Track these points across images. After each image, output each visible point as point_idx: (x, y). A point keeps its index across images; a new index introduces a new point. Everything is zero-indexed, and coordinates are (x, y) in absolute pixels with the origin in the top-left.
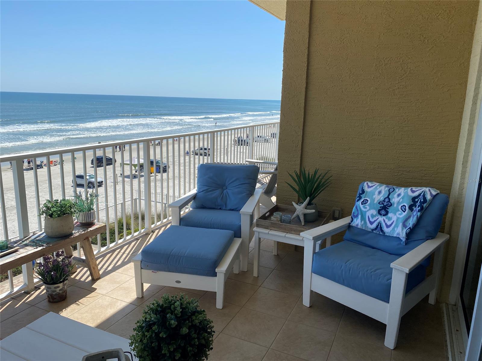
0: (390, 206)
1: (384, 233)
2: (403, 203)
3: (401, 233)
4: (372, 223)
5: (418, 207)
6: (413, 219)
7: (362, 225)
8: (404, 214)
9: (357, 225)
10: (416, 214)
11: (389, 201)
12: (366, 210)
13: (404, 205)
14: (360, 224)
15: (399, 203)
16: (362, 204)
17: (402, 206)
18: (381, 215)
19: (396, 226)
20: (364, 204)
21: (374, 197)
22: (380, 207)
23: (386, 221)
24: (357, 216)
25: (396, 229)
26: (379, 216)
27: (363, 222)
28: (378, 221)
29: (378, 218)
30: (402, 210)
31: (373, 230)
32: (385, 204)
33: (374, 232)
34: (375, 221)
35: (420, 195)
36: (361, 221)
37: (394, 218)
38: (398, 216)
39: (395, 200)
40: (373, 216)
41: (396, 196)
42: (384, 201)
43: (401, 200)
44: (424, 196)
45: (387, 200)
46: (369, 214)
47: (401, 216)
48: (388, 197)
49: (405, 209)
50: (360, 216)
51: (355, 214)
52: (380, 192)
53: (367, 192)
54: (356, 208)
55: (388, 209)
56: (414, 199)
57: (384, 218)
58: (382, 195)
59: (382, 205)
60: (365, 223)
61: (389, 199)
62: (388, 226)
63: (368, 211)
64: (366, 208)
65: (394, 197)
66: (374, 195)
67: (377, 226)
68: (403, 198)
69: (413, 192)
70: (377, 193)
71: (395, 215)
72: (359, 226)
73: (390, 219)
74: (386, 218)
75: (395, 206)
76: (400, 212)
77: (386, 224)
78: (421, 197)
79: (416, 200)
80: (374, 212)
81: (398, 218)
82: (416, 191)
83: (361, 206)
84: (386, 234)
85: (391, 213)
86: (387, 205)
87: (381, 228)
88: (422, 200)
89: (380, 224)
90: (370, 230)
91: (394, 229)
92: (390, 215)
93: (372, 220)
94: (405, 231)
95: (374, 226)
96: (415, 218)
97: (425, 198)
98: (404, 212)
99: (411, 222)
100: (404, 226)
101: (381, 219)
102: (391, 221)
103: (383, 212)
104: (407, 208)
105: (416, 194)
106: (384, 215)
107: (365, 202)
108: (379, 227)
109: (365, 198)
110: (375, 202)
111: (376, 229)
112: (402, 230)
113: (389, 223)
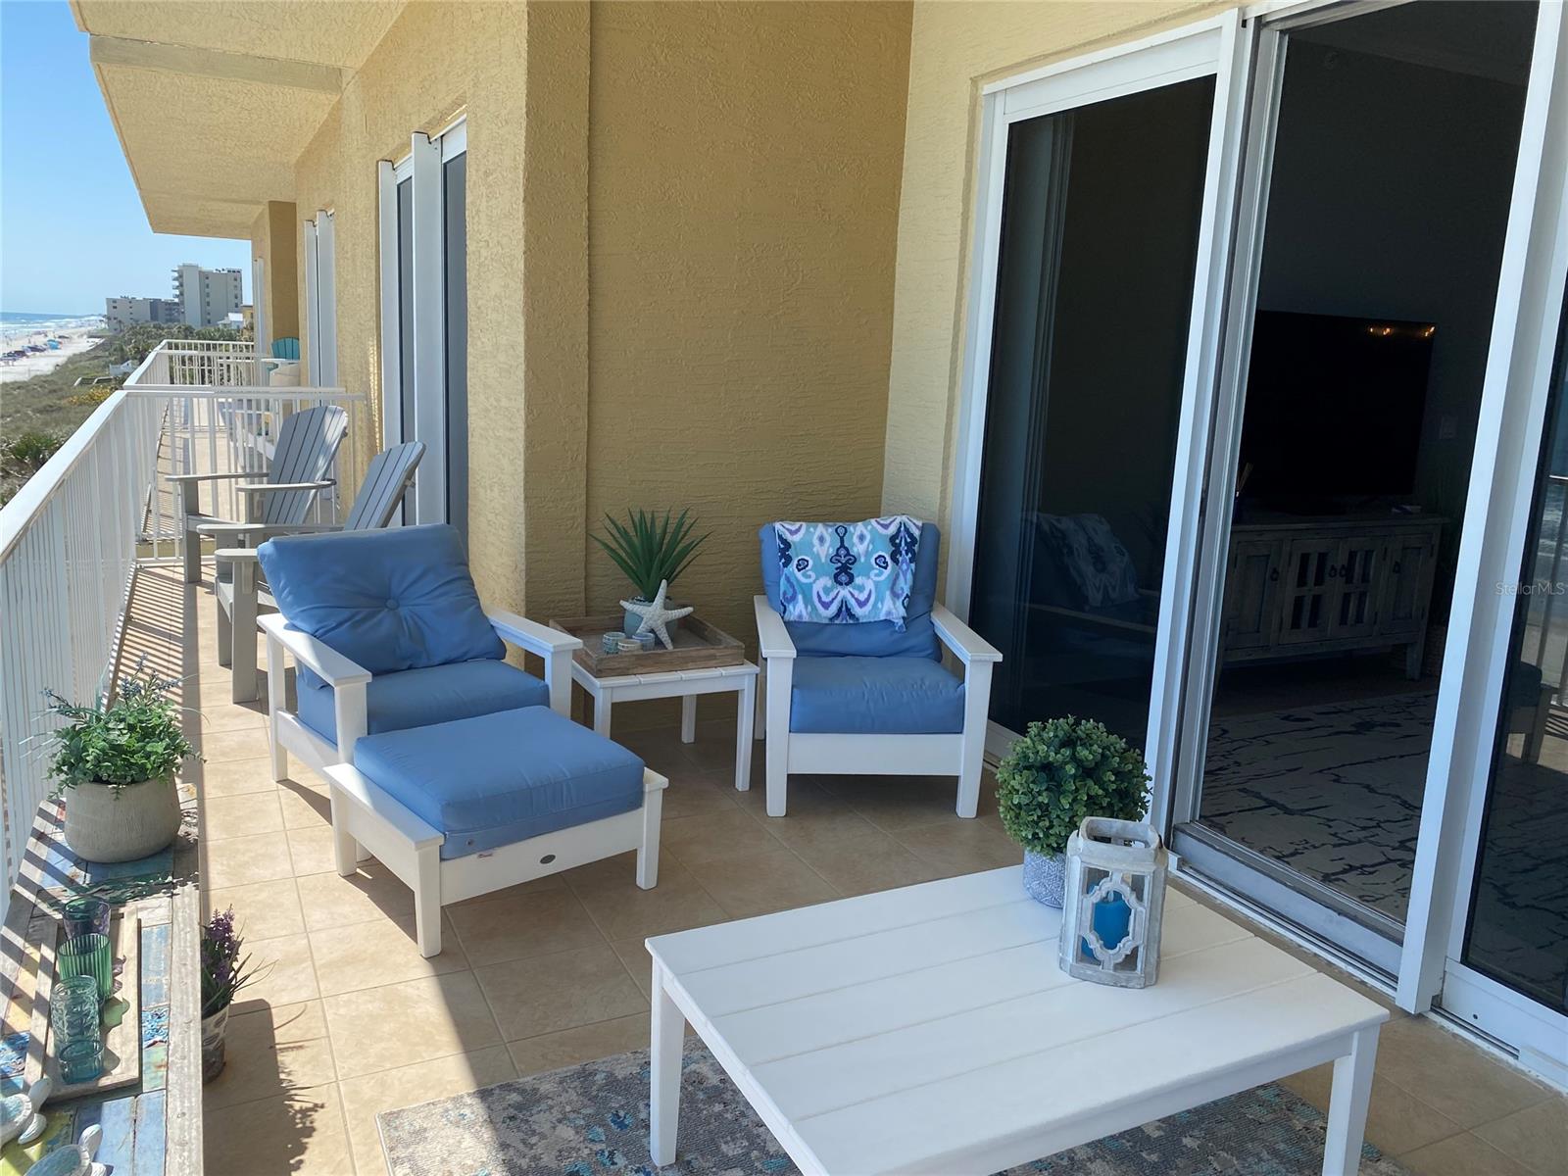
0: (853, 563)
1: (858, 619)
2: (877, 552)
3: (894, 611)
4: (827, 606)
5: (907, 554)
6: (906, 580)
7: (810, 615)
8: (887, 572)
9: (800, 616)
10: (907, 568)
11: (848, 554)
12: (811, 580)
13: (880, 556)
14: (804, 613)
15: (868, 554)
16: (799, 570)
17: (876, 559)
18: (841, 584)
19: (880, 599)
20: (802, 569)
21: (815, 549)
22: (837, 569)
23: (856, 593)
24: (793, 598)
25: (880, 605)
26: (839, 588)
27: (809, 607)
28: (839, 598)
29: (837, 594)
30: (880, 566)
31: (831, 619)
32: (843, 560)
33: (837, 622)
34: (833, 599)
35: (899, 530)
36: (806, 607)
37: (870, 585)
38: (877, 579)
39: (858, 548)
40: (827, 591)
41: (855, 539)
42: (837, 555)
43: (871, 547)
44: (907, 530)
45: (842, 552)
46: (818, 587)
47: (882, 578)
48: (842, 545)
49: (885, 562)
50: (800, 597)
51: (789, 595)
52: (822, 539)
53: (794, 543)
54: (788, 579)
55: (851, 569)
56: (893, 539)
57: (849, 588)
58: (827, 544)
59: (840, 564)
60: (814, 608)
61: (847, 549)
62: (861, 604)
63: (814, 582)
64: (810, 577)
65: (853, 544)
66: (813, 546)
67: (840, 610)
68: (872, 541)
69: (886, 527)
70: (816, 542)
71: (869, 578)
72: (806, 618)
73: (861, 589)
74: (854, 589)
75: (863, 560)
76: (877, 571)
77: (857, 600)
78: (902, 534)
79: (898, 541)
80: (828, 581)
81: (877, 584)
82: (890, 524)
83: (799, 575)
84: (861, 621)
85: (858, 576)
86: (847, 562)
87: (848, 610)
88: (909, 540)
89: (844, 602)
90: (827, 622)
91: (875, 605)
92: (858, 580)
93: (825, 599)
94: (899, 603)
95: (834, 609)
96: (909, 576)
97: (911, 535)
98: (886, 568)
99: (905, 585)
100: (895, 595)
101: (844, 592)
102: (866, 593)
103: (843, 578)
104: (888, 559)
105: (892, 530)
106: (847, 584)
107: (802, 566)
108: (844, 610)
109: (797, 556)
110: (823, 560)
111: (838, 615)
112: (894, 604)
113: (862, 597)
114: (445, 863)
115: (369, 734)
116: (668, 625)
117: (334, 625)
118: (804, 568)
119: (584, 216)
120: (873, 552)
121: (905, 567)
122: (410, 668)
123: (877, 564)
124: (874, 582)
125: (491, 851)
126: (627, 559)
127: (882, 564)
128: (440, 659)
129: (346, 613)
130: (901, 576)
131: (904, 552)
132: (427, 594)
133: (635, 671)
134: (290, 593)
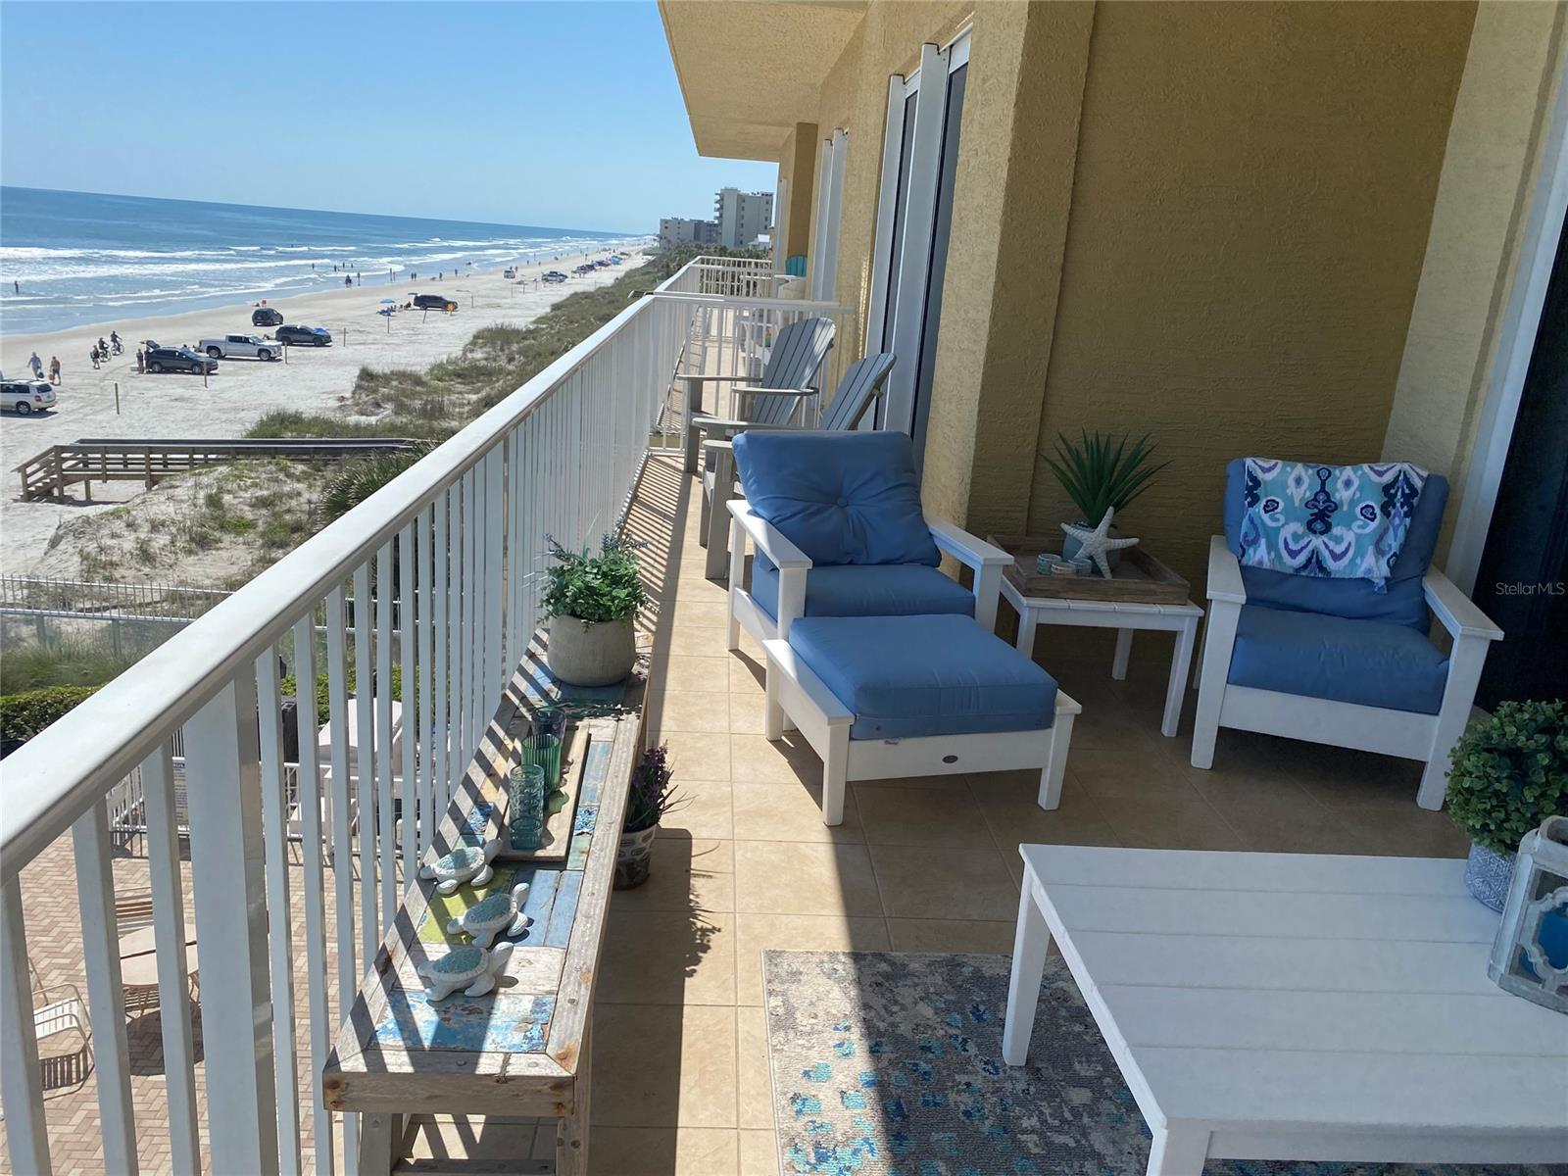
0: (1332, 511)
1: (1329, 573)
2: (1364, 501)
3: (1375, 569)
4: (1293, 554)
5: (1402, 508)
6: (1396, 536)
7: (1272, 562)
8: (1373, 525)
9: (1261, 562)
10: (1400, 523)
11: (1328, 499)
12: (1279, 524)
13: (1367, 506)
14: (1266, 560)
15: (1352, 502)
16: (1266, 512)
17: (1362, 509)
18: (1314, 532)
19: (1360, 553)
20: (1270, 511)
21: (1289, 491)
22: (1311, 515)
23: (1331, 545)
24: (1255, 542)
25: (1358, 561)
26: (1312, 537)
27: (1273, 554)
28: (1310, 547)
29: (1309, 542)
30: (1365, 517)
31: (1298, 570)
32: (1321, 506)
33: (1303, 574)
34: (1303, 548)
35: (1396, 479)
36: (1269, 553)
37: (1349, 537)
38: (1359, 531)
39: (1342, 495)
40: (1296, 537)
41: (1340, 485)
42: (1315, 499)
43: (1358, 495)
44: (1407, 479)
45: (1322, 497)
46: (1287, 532)
47: (1367, 530)
48: (1323, 489)
49: (1373, 514)
50: (1263, 541)
51: (1250, 538)
52: (1298, 481)
53: (1265, 482)
54: (1251, 520)
55: (1329, 517)
56: (1386, 488)
57: (1324, 538)
58: (1305, 485)
59: (1316, 511)
60: (1279, 556)
61: (1327, 494)
62: (1336, 557)
63: (1283, 526)
64: (1278, 520)
65: (1337, 490)
66: (1288, 487)
67: (1309, 561)
68: (1360, 488)
69: (1380, 474)
70: (1291, 482)
71: (1350, 529)
72: (1267, 564)
73: (1338, 540)
74: (1330, 539)
75: (1345, 508)
76: (1360, 523)
77: (1331, 552)
78: (1400, 484)
79: (1392, 491)
80: (1298, 527)
81: (1358, 537)
82: (1386, 471)
83: (1266, 517)
84: (1332, 576)
85: (1338, 525)
86: (1326, 508)
87: (1319, 562)
88: (1407, 491)
89: (1315, 553)
90: (1292, 572)
91: (1352, 560)
92: (1336, 531)
93: (1293, 546)
94: (1383, 563)
95: (1301, 559)
96: (1401, 532)
97: (1411, 487)
98: (1372, 520)
99: (1393, 542)
100: (1379, 552)
101: (1317, 542)
102: (1343, 546)
103: (1319, 526)
104: (1377, 511)
105: (1388, 478)
106: (1322, 533)
107: (1270, 507)
108: (1315, 561)
109: (1266, 496)
110: (1297, 504)
111: (1305, 566)
112: (1377, 561)
113: (1339, 549)
114: (854, 743)
115: (805, 616)
116: (1109, 553)
117: (788, 515)
118: (1273, 510)
119: (1076, 120)
120: (1360, 500)
121: (1397, 521)
122: (851, 563)
123: (1362, 514)
124: (1356, 534)
125: (897, 740)
126: (1074, 480)
127: (1369, 516)
128: (878, 559)
129: (800, 506)
130: (1391, 532)
131: (1398, 505)
132: (874, 496)
133: (1065, 595)
134: (755, 481)
